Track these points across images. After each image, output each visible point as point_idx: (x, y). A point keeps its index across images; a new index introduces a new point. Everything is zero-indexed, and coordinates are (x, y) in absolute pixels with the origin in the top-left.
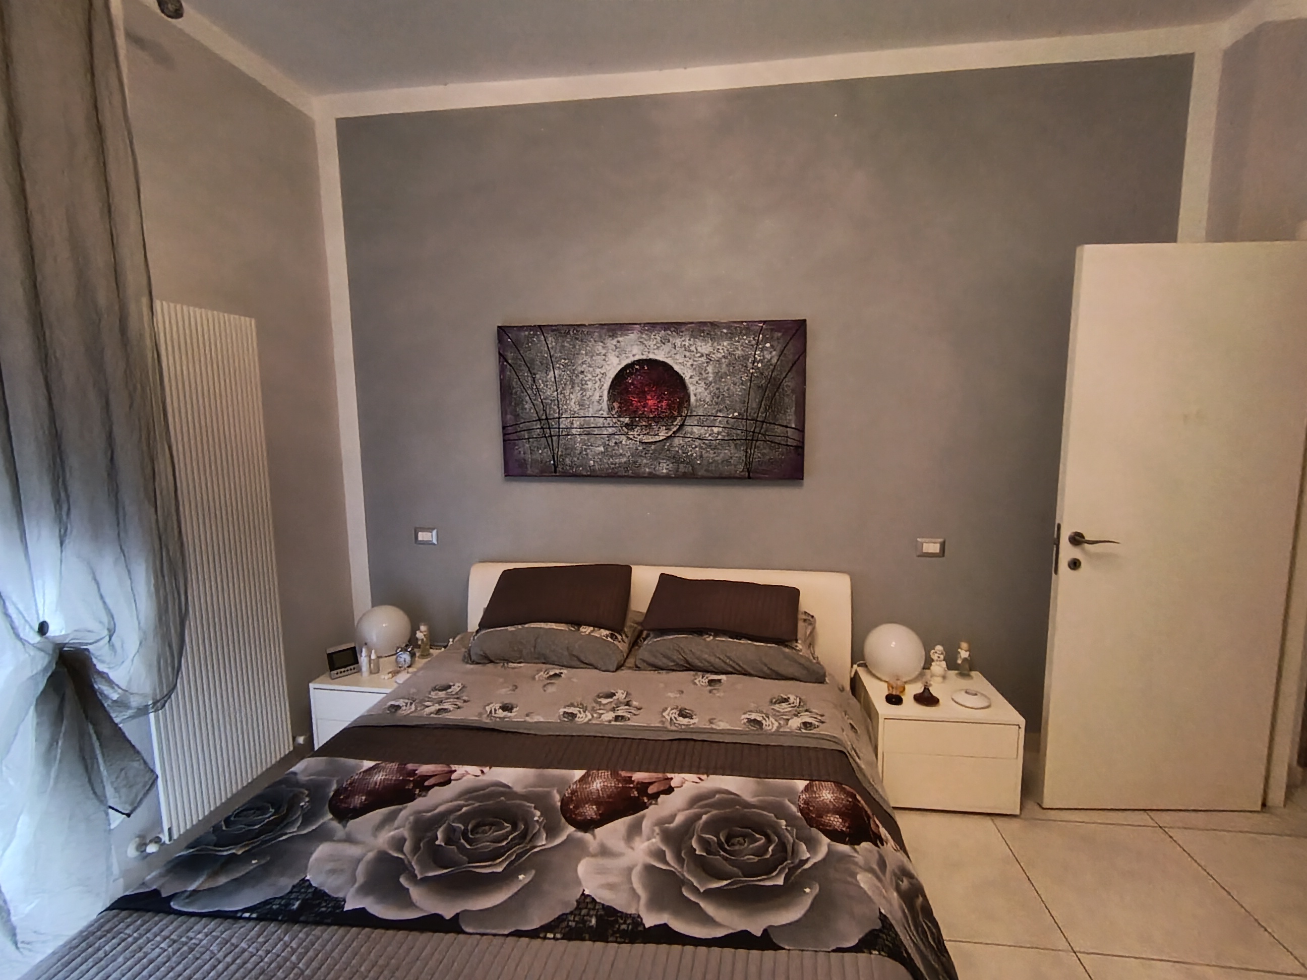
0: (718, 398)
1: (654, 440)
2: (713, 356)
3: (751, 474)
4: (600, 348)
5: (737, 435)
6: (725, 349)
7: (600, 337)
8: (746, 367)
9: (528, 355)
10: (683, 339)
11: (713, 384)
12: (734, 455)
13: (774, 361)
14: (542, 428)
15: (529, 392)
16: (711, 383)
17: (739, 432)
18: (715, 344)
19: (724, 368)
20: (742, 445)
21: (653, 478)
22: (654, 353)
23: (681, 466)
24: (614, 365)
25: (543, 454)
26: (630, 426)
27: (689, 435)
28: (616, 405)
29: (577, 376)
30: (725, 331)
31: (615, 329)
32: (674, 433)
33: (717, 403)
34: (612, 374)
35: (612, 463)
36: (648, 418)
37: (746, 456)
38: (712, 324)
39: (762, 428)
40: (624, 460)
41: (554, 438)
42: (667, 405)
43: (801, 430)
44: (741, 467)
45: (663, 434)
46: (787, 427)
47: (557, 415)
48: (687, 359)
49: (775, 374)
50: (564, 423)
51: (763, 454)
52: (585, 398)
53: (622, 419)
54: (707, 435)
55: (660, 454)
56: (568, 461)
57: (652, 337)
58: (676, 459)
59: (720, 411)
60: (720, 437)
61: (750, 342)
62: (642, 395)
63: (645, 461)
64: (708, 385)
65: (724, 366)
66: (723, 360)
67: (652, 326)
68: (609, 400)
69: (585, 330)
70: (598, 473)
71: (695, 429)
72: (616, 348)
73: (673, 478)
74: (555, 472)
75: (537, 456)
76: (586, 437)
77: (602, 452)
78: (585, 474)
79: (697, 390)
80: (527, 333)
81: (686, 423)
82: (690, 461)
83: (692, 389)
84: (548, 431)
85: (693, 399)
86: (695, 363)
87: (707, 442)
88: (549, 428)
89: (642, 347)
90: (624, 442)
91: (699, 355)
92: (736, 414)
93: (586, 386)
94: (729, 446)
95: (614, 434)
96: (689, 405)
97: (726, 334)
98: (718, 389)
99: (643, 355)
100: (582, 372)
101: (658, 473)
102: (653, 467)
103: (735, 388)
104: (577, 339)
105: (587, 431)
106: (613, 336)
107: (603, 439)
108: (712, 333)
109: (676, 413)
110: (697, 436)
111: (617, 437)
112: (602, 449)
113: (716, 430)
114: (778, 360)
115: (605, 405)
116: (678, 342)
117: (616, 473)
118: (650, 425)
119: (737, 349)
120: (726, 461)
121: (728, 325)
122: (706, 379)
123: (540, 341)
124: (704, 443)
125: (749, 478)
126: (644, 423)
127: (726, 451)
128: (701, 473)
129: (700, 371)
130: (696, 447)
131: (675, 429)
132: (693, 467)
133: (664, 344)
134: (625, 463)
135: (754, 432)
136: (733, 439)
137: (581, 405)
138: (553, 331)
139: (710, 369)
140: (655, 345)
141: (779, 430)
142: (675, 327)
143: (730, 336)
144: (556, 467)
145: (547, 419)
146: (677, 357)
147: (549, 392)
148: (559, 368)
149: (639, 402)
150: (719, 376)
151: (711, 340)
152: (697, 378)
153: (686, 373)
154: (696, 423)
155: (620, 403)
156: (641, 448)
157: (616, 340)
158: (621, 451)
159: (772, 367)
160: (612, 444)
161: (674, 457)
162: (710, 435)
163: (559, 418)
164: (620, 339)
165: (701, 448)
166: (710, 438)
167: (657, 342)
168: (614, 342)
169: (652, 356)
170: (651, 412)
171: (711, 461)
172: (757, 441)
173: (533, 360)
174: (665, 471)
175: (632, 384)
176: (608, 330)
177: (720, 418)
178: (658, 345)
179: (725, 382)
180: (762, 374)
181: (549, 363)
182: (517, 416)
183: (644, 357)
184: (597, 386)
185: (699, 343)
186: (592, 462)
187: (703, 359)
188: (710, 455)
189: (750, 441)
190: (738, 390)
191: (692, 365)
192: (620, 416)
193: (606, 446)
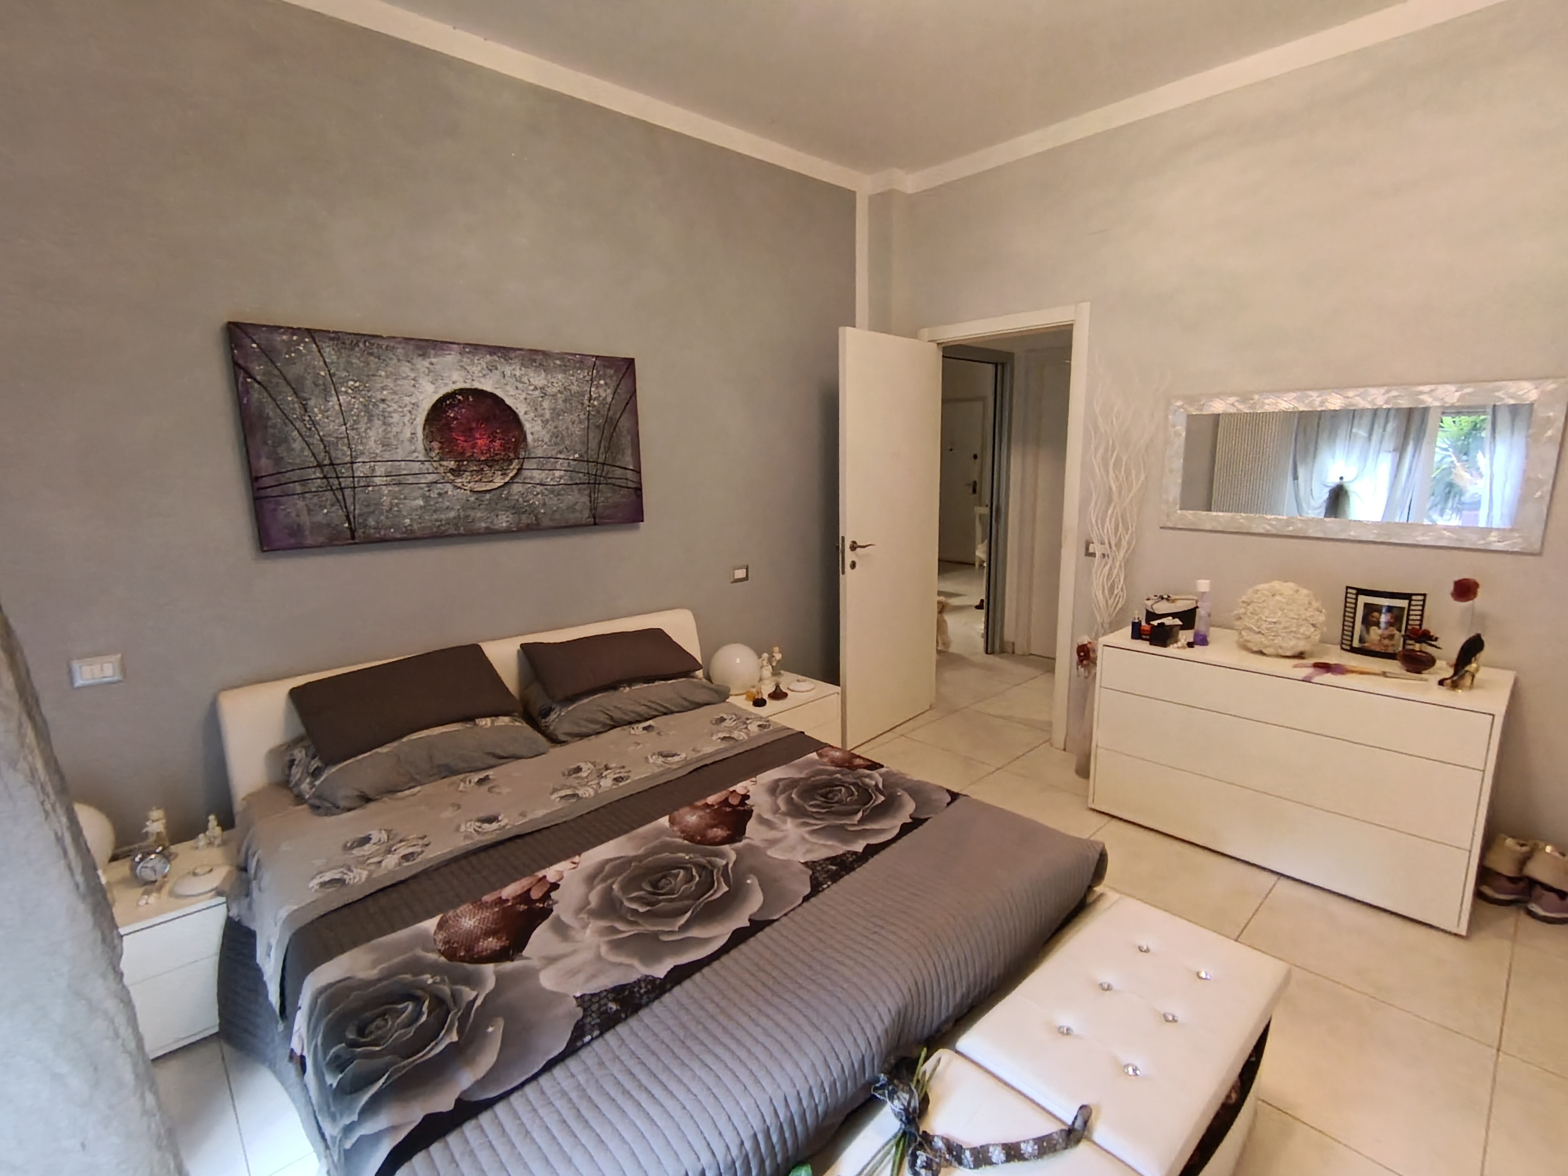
0: (557, 437)
1: (488, 488)
2: (549, 390)
3: (597, 520)
4: (407, 370)
5: (580, 478)
6: (560, 384)
7: (406, 355)
8: (583, 404)
9: (292, 372)
10: (514, 366)
11: (550, 422)
12: (578, 499)
13: (609, 399)
14: (325, 477)
15: (298, 424)
16: (547, 421)
17: (581, 475)
18: (549, 377)
19: (561, 405)
20: (585, 489)
21: (492, 534)
22: (480, 382)
23: (524, 517)
24: (428, 394)
25: (330, 514)
26: (457, 472)
27: (528, 481)
28: (436, 445)
29: (375, 405)
30: (558, 362)
31: (426, 346)
32: (512, 478)
33: (556, 444)
34: (426, 405)
35: (437, 520)
36: (479, 461)
37: (591, 501)
38: (545, 354)
39: (603, 470)
40: (452, 514)
41: (348, 492)
42: (501, 445)
43: (638, 471)
44: (586, 514)
45: (499, 481)
46: (626, 469)
47: (348, 459)
48: (520, 392)
49: (611, 413)
50: (360, 470)
51: (607, 498)
52: (390, 435)
53: (444, 463)
54: (549, 480)
55: (497, 504)
56: (371, 522)
57: (476, 361)
58: (516, 509)
59: (560, 452)
60: (562, 482)
61: (584, 377)
62: (469, 432)
63: (479, 515)
64: (545, 423)
65: (560, 402)
66: (559, 395)
67: (475, 348)
68: (426, 437)
69: (384, 343)
70: (419, 534)
71: (536, 473)
72: (430, 371)
73: (513, 531)
74: (353, 538)
75: (319, 518)
76: (397, 489)
77: (421, 507)
78: (398, 536)
79: (533, 428)
80: (285, 337)
81: (524, 467)
82: (532, 510)
83: (527, 426)
84: (336, 482)
85: (530, 438)
86: (528, 397)
87: (549, 487)
88: (338, 478)
89: (463, 373)
90: (450, 493)
91: (532, 388)
92: (577, 456)
93: (391, 420)
94: (573, 491)
95: (436, 483)
96: (527, 445)
97: (560, 366)
98: (556, 427)
99: (465, 382)
100: (383, 400)
101: (496, 527)
102: (489, 520)
103: (574, 425)
104: (371, 354)
105: (397, 479)
106: (424, 356)
107: (422, 489)
108: (545, 364)
109: (512, 455)
110: (538, 482)
111: (439, 486)
112: (421, 502)
113: (557, 474)
114: (613, 399)
115: (420, 444)
116: (508, 370)
117: (444, 531)
118: (482, 470)
119: (573, 384)
120: (571, 508)
121: (562, 356)
122: (542, 415)
123: (310, 351)
124: (546, 489)
125: (595, 524)
126: (475, 468)
127: (570, 497)
128: (546, 522)
129: (535, 407)
130: (538, 494)
131: (511, 475)
132: (536, 516)
133: (491, 370)
134: (454, 518)
135: (596, 475)
136: (576, 484)
137: (386, 445)
138: (332, 339)
139: (546, 404)
140: (480, 372)
141: (619, 472)
142: (503, 352)
143: (564, 368)
144: (352, 531)
145: (332, 464)
146: (508, 388)
147: (332, 426)
148: (346, 392)
149: (465, 441)
150: (556, 414)
151: (545, 371)
152: (533, 415)
153: (521, 409)
154: (535, 466)
155: (440, 442)
156: (472, 499)
157: (429, 360)
158: (448, 504)
159: (607, 406)
160: (434, 495)
161: (514, 507)
162: (552, 479)
163: (352, 463)
164: (434, 360)
165: (543, 494)
166: (552, 483)
167: (483, 369)
168: (426, 363)
169: (477, 385)
170: (482, 453)
171: (555, 508)
172: (599, 484)
173: (301, 379)
174: (504, 524)
175: (455, 418)
176: (418, 347)
177: (561, 461)
178: (484, 372)
179: (563, 420)
180: (598, 412)
181: (330, 386)
182: (278, 460)
183: (467, 386)
184: (406, 419)
185: (532, 375)
186: (407, 521)
187: (537, 393)
188: (552, 501)
189: (593, 483)
190: (577, 430)
191: (526, 399)
192: (441, 459)
193: (426, 498)
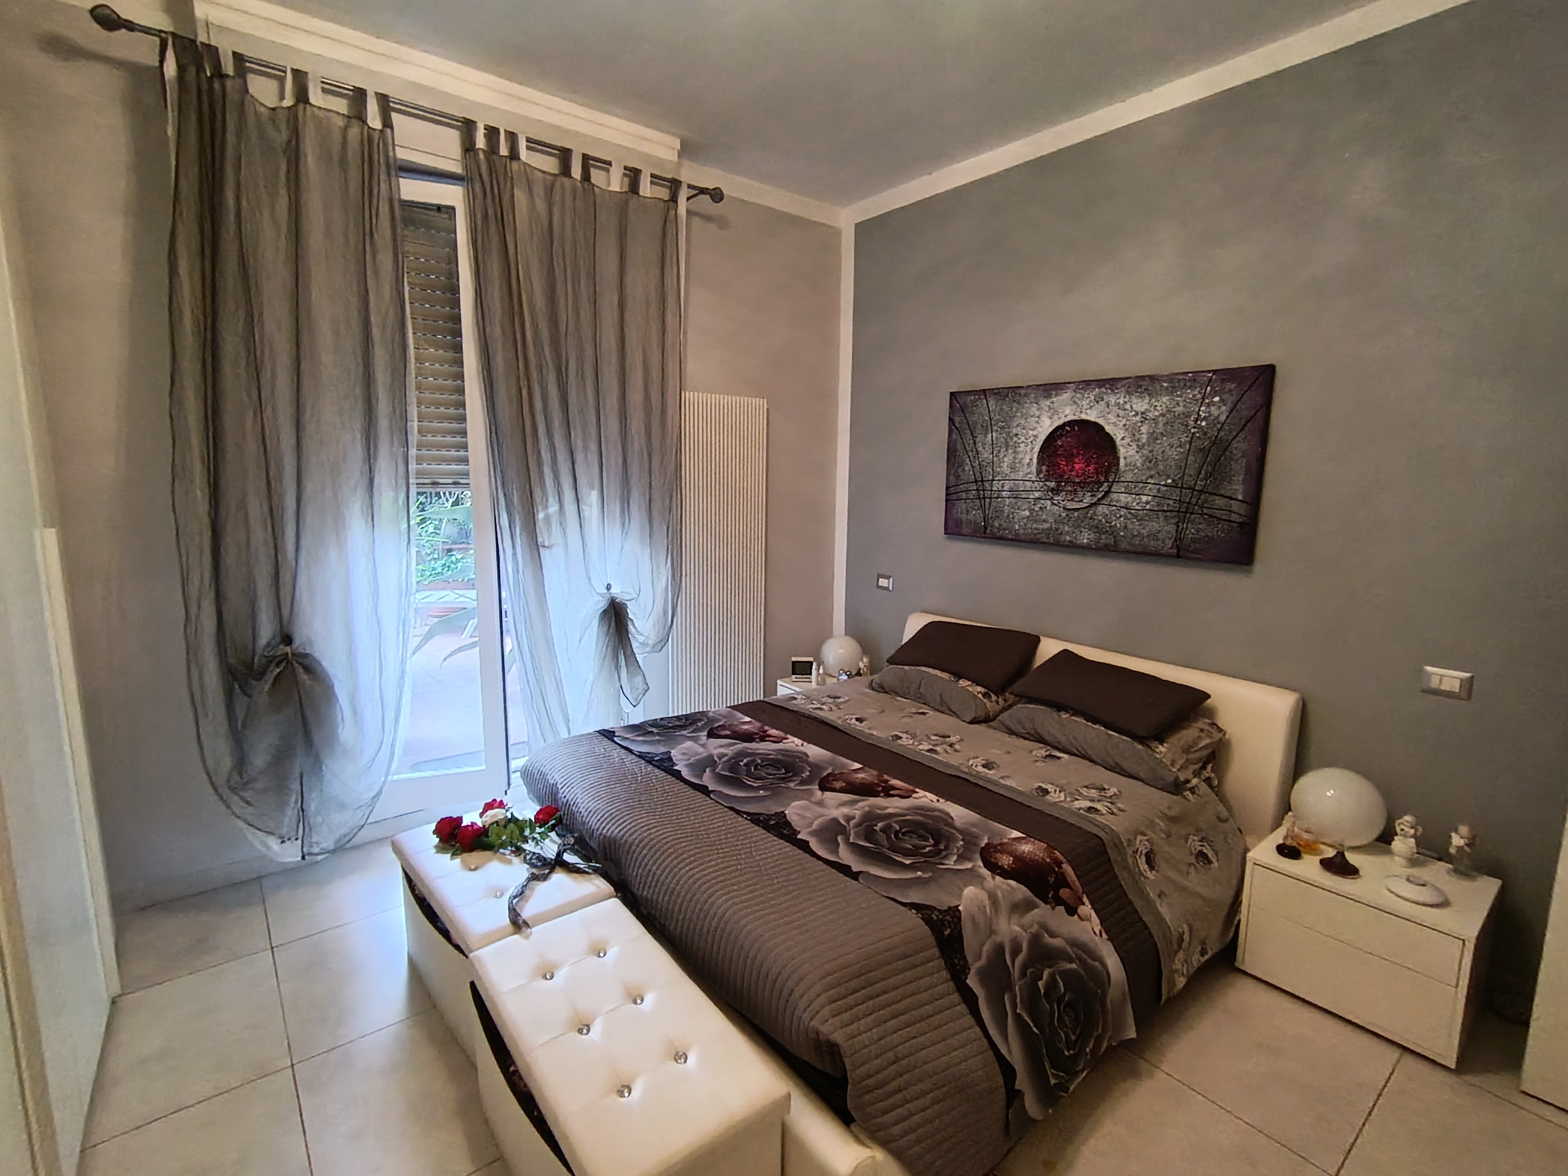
0: (1150, 462)
1: (1078, 507)
2: (1150, 414)
3: (1181, 553)
4: (1034, 409)
5: (1168, 505)
6: (1164, 406)
7: (1036, 398)
8: (1187, 426)
9: (972, 419)
10: (1118, 395)
11: (1146, 447)
12: (1164, 529)
13: (1223, 418)
14: (977, 490)
15: (970, 454)
16: (1144, 444)
17: (1171, 502)
18: (1153, 400)
19: (1161, 428)
20: (1173, 517)
21: (1073, 548)
22: (1086, 413)
23: (1103, 537)
24: (1046, 426)
25: (976, 515)
26: (1056, 491)
27: (1114, 503)
28: (1044, 468)
29: (1012, 438)
30: (1165, 385)
31: (1051, 389)
32: (1099, 500)
33: (1149, 469)
34: (1042, 437)
35: (1035, 529)
36: (1074, 483)
37: (1177, 531)
38: (1152, 378)
39: (1199, 499)
40: (1046, 526)
41: (987, 500)
42: (1095, 469)
43: (1254, 501)
44: (1169, 543)
45: (1088, 500)
46: (1231, 498)
47: (991, 478)
48: (1120, 419)
49: (1222, 434)
50: (996, 486)
51: (1198, 531)
52: (1017, 461)
53: (1048, 483)
54: (1134, 504)
55: (1082, 522)
56: (996, 524)
57: (1086, 395)
58: (1098, 529)
59: (1151, 477)
60: (1148, 507)
61: (1194, 396)
62: (1070, 458)
63: (1067, 528)
64: (1140, 448)
65: (1161, 425)
66: (1160, 419)
67: (1086, 385)
68: (1038, 463)
69: (1023, 392)
70: (1022, 537)
71: (1122, 497)
72: (1050, 409)
73: (1092, 549)
74: (985, 533)
75: (970, 517)
76: (1014, 501)
77: (1028, 517)
78: (1010, 537)
79: (1127, 453)
80: (972, 398)
81: (1112, 490)
82: (1112, 531)
83: (1122, 452)
84: (982, 492)
85: (1122, 462)
86: (1128, 423)
87: (1133, 511)
88: (984, 490)
89: (1074, 407)
90: (1048, 508)
91: (1133, 413)
92: (1169, 481)
93: (1018, 449)
94: (1158, 518)
95: (1040, 499)
96: (1118, 469)
97: (1167, 388)
98: (1151, 451)
99: (1074, 415)
100: (1017, 435)
101: (1078, 542)
102: (1074, 535)
103: (1172, 450)
104: (1014, 401)
105: (1015, 494)
106: (1048, 396)
107: (1030, 502)
108: (1150, 388)
109: (1103, 479)
110: (1123, 505)
111: (1042, 501)
112: (1027, 513)
113: (1144, 498)
114: (1227, 417)
115: (1034, 468)
116: (1112, 399)
117: (1038, 539)
118: (1075, 490)
119: (1178, 404)
120: (1154, 536)
121: (1171, 378)
122: (1138, 440)
123: (982, 405)
124: (1130, 513)
125: (1178, 556)
126: (1069, 489)
127: (1155, 524)
128: (1124, 545)
129: (1133, 432)
130: (1121, 516)
131: (1100, 496)
132: (1114, 537)
133: (1098, 402)
134: (1047, 529)
135: (1189, 503)
136: (1164, 511)
137: (1013, 468)
138: (996, 394)
139: (1144, 429)
140: (1088, 404)
141: (1219, 502)
142: (1110, 383)
143: (1171, 391)
144: (985, 527)
145: (982, 481)
146: (1110, 416)
147: (986, 455)
148: (997, 431)
149: (1067, 466)
150: (1153, 437)
151: (1149, 395)
152: (1128, 440)
153: (1118, 434)
154: (1123, 490)
155: (1048, 466)
156: (1064, 515)
157: (1051, 400)
158: (1044, 517)
159: (1219, 426)
160: (1037, 509)
161: (1097, 527)
162: (1137, 504)
163: (993, 480)
164: (1054, 399)
165: (1126, 518)
166: (1137, 507)
167: (1090, 401)
168: (1048, 403)
169: (1084, 417)
170: (1077, 476)
171: (1135, 533)
172: (1192, 513)
173: (976, 423)
174: (1085, 541)
175: (1061, 446)
176: (1045, 391)
177: (1150, 486)
178: (1092, 404)
179: (1161, 443)
180: (1205, 434)
181: (988, 428)
182: (958, 477)
183: (1076, 418)
184: (1028, 449)
185: (1134, 400)
186: (1017, 527)
187: (1138, 418)
188: (1135, 526)
189: (1183, 513)
190: (1174, 454)
191: (1125, 425)
192: (1046, 481)
193: (1031, 510)
